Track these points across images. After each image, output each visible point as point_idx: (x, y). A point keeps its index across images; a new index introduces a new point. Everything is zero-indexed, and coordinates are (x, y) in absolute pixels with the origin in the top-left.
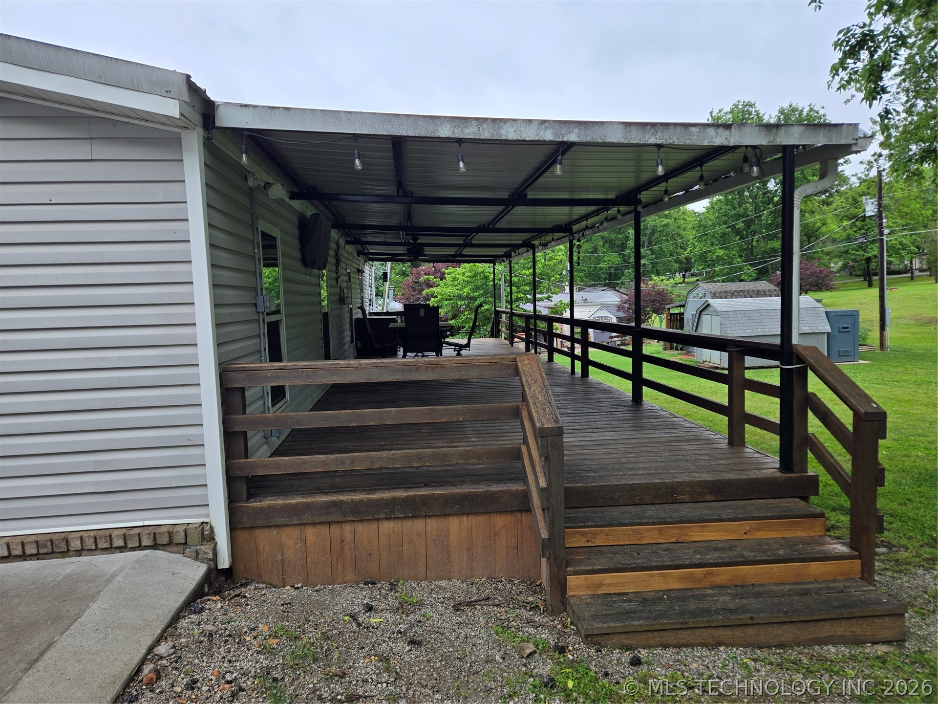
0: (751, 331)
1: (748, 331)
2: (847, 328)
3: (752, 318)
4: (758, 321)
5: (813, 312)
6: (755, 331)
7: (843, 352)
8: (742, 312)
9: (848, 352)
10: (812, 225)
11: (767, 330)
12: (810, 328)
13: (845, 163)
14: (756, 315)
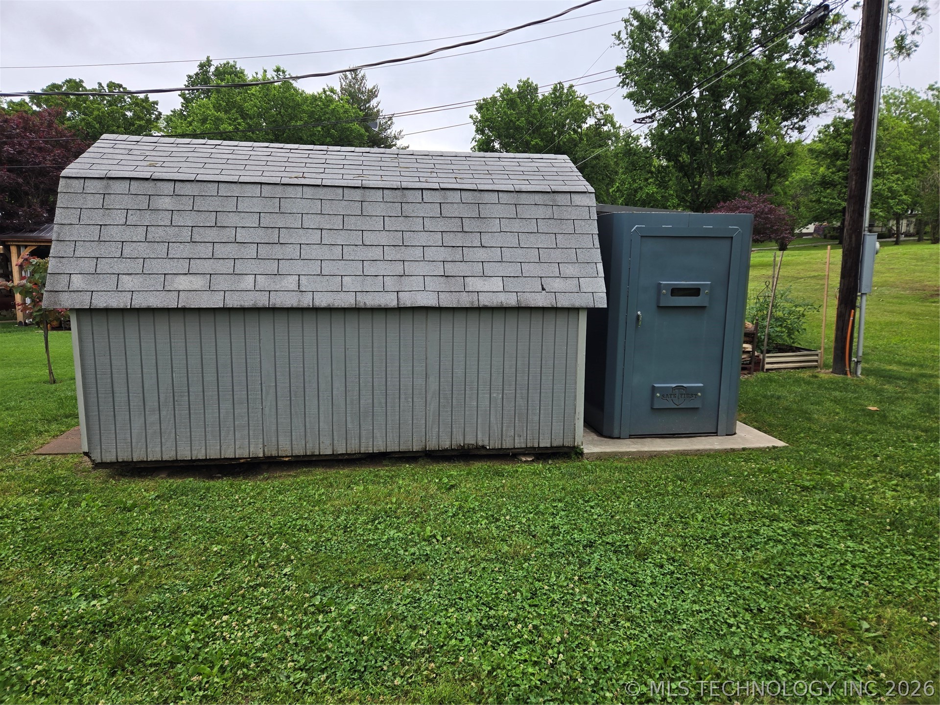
0: (198, 283)
1: (183, 283)
2: (695, 292)
3: (232, 220)
4: (260, 235)
5: (541, 212)
6: (222, 283)
7: (667, 393)
8: (188, 189)
9: (690, 393)
10: (773, 151)
11: (290, 283)
12: (512, 285)
13: (827, 68)
14: (257, 206)
